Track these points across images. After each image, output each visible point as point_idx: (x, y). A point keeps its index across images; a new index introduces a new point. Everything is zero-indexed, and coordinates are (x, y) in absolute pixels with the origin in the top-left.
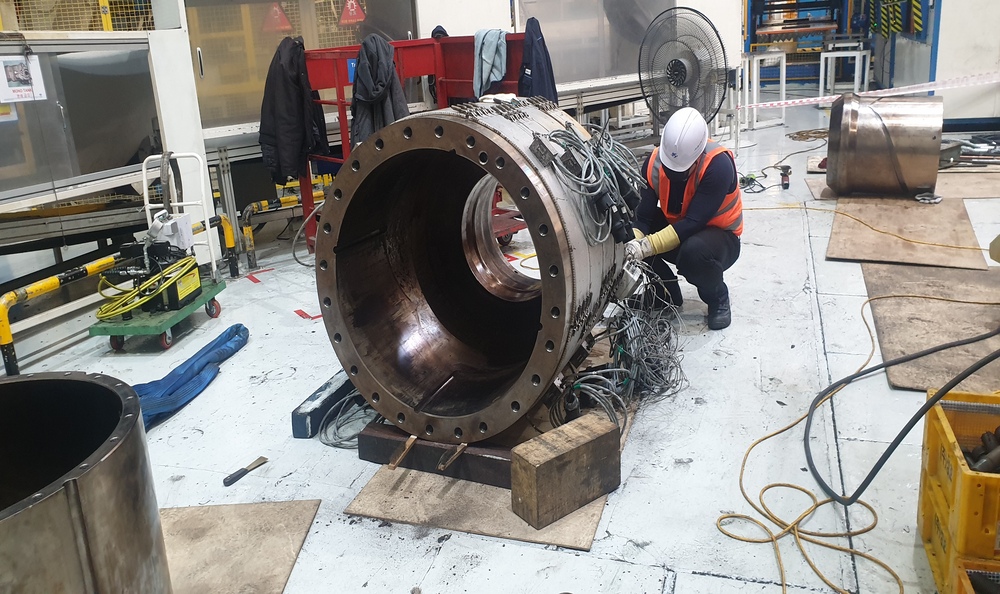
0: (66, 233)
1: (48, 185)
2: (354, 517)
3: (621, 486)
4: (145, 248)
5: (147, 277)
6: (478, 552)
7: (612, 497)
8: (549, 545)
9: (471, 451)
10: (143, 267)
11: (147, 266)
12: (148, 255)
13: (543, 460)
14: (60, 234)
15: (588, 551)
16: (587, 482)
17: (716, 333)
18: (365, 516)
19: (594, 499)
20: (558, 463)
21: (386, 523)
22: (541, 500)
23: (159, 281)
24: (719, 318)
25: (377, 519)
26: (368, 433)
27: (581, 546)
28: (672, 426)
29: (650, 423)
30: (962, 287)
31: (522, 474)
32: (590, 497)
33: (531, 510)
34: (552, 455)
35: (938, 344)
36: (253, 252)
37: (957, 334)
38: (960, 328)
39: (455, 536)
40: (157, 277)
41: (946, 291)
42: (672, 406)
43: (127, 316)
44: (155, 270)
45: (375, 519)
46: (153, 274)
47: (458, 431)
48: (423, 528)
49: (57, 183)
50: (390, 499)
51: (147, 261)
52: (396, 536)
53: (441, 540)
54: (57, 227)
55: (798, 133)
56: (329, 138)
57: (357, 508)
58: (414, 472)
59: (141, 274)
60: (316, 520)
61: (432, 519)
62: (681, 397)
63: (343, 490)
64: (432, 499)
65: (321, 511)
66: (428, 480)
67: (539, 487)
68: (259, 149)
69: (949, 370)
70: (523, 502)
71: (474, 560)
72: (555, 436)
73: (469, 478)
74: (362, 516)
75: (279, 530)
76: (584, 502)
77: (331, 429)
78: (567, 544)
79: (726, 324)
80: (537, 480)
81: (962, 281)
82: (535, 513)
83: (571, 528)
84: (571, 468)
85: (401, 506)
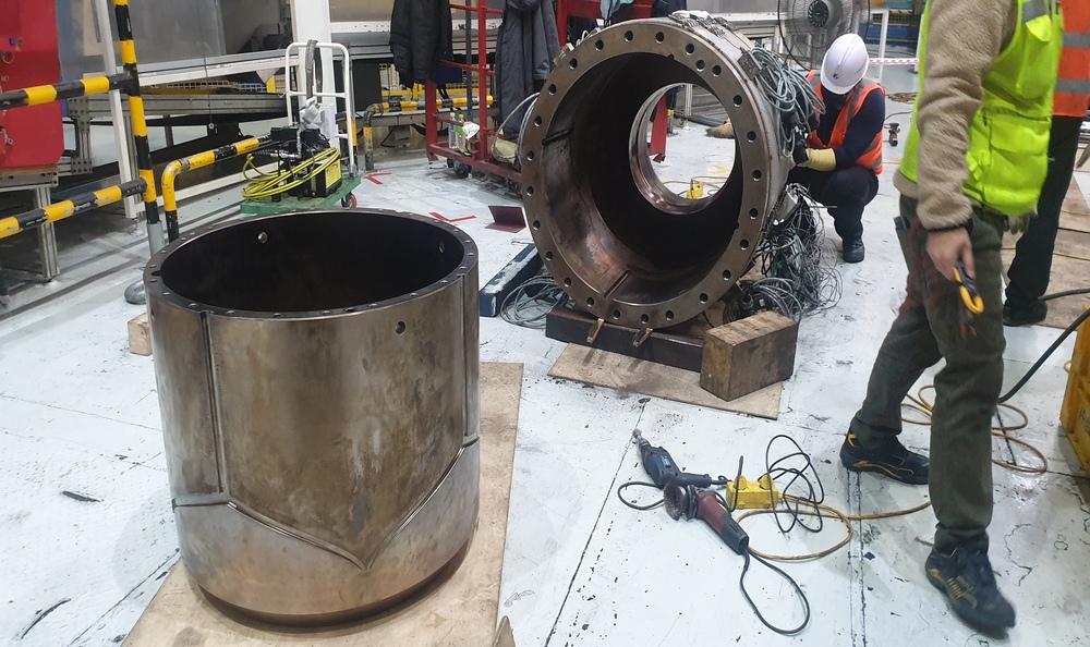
0: (213, 112)
1: (200, 61)
2: (559, 379)
3: (793, 377)
4: (298, 133)
5: (297, 162)
6: (677, 412)
7: (786, 384)
8: (740, 413)
9: (655, 335)
10: (295, 152)
11: (299, 150)
12: (301, 140)
13: (738, 341)
14: (207, 112)
15: (776, 419)
16: (768, 367)
17: (851, 265)
18: (568, 379)
19: (772, 383)
20: (750, 346)
21: (587, 385)
22: (733, 375)
23: (308, 167)
24: (855, 251)
25: (579, 382)
26: (556, 314)
27: (770, 415)
28: (828, 335)
29: (807, 332)
30: (1079, 246)
31: (715, 353)
32: (769, 381)
33: (722, 384)
34: (745, 339)
35: (1061, 290)
36: (372, 154)
37: (1079, 284)
38: (1081, 279)
39: (653, 399)
40: (307, 163)
41: (1064, 248)
42: (824, 320)
43: (277, 198)
44: (306, 156)
45: (578, 382)
46: (303, 159)
47: (645, 317)
48: (624, 392)
49: (209, 60)
50: (585, 368)
51: (299, 146)
52: (600, 395)
53: (641, 401)
54: (204, 105)
55: (897, 95)
56: (455, 46)
57: (556, 371)
58: (599, 351)
59: (292, 158)
60: (524, 379)
61: (629, 386)
62: (830, 314)
63: (540, 359)
64: (623, 372)
65: (526, 372)
66: (613, 358)
67: (733, 364)
68: (388, 49)
69: (1074, 312)
70: (713, 378)
71: (676, 418)
72: (742, 325)
73: (653, 360)
74: (565, 379)
75: (496, 382)
76: (764, 385)
77: (511, 312)
78: (757, 413)
79: (859, 258)
80: (732, 358)
81: (1079, 241)
82: (726, 387)
83: (757, 401)
84: (758, 352)
85: (596, 374)
